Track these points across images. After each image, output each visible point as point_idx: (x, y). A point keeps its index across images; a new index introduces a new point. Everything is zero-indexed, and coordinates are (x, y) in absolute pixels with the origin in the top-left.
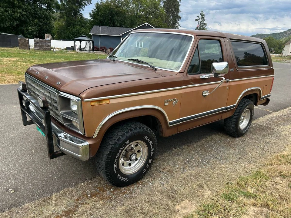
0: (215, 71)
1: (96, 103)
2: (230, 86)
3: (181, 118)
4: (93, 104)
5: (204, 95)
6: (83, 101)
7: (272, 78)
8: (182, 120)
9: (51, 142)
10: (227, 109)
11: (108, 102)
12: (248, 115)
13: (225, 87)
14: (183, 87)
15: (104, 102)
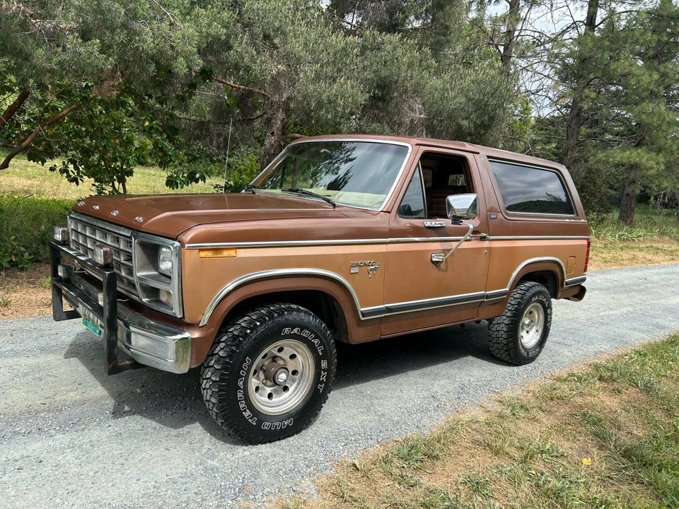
0: (453, 212)
1: (209, 254)
2: (490, 249)
3: (386, 305)
4: (203, 254)
5: (434, 260)
6: (184, 247)
7: (585, 242)
8: (389, 310)
9: (114, 338)
10: (488, 297)
11: (232, 253)
12: (539, 316)
13: (480, 249)
14: (389, 240)
15: (226, 253)
